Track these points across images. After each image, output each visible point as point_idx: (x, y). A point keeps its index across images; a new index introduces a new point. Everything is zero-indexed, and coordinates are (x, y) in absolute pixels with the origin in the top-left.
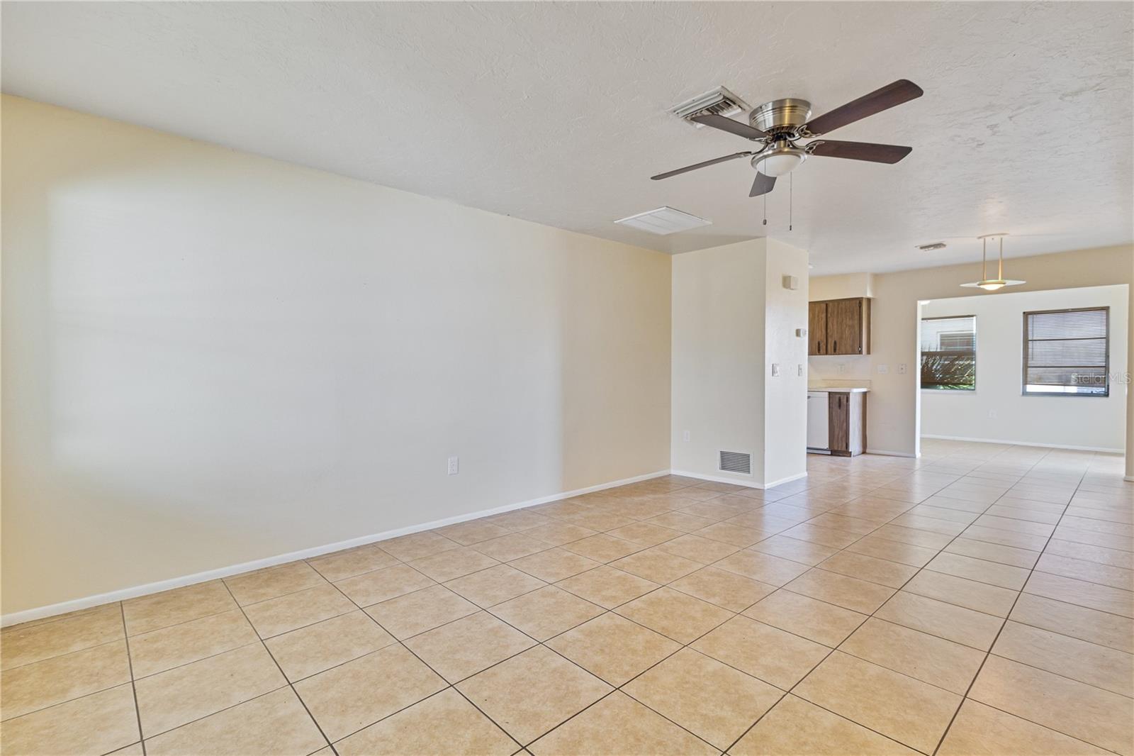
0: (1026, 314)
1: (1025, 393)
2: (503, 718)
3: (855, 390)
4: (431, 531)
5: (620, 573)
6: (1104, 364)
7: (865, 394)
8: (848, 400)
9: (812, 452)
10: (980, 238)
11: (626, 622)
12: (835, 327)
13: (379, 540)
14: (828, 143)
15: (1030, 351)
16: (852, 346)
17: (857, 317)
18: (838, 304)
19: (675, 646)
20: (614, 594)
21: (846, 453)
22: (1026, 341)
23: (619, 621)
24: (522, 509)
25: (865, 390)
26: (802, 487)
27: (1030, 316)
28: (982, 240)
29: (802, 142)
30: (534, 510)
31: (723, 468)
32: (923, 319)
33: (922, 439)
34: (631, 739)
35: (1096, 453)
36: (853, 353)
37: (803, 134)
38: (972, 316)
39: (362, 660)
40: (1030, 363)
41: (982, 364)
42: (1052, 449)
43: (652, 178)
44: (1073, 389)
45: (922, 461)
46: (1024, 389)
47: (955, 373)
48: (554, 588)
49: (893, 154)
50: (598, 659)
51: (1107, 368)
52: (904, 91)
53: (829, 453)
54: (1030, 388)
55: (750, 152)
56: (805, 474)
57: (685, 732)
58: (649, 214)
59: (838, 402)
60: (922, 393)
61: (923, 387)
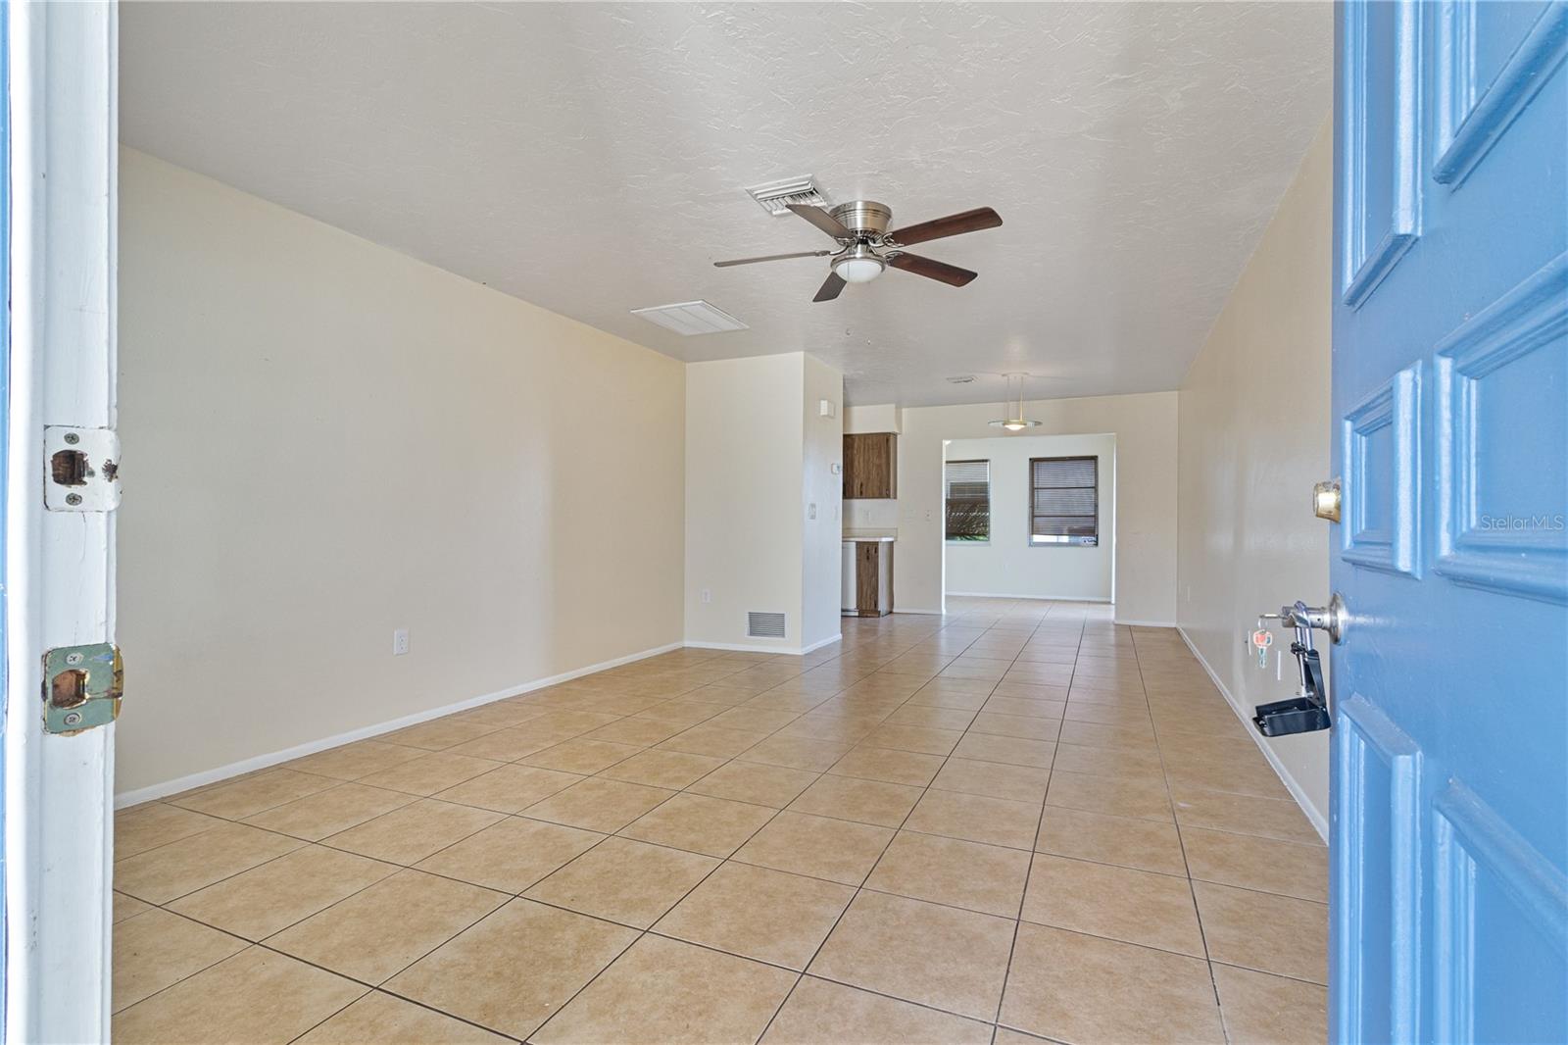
0: (1033, 461)
1: (1032, 544)
2: (605, 911)
3: (884, 540)
4: (370, 739)
5: (672, 754)
6: (1093, 514)
7: (891, 544)
8: (876, 551)
9: (845, 614)
10: (1003, 375)
11: (705, 799)
12: (862, 465)
13: (285, 760)
14: (906, 255)
15: (1036, 500)
16: (880, 489)
17: (884, 456)
18: (865, 439)
19: (772, 812)
20: (677, 775)
21: (876, 612)
22: (1033, 489)
23: (697, 799)
24: (499, 701)
25: (891, 539)
26: (837, 652)
27: (1035, 463)
28: (1006, 378)
29: (885, 251)
30: (520, 700)
31: (752, 633)
32: (947, 462)
33: (946, 596)
34: (763, 898)
35: (1089, 602)
36: (881, 496)
37: (887, 241)
38: (986, 461)
39: (360, 896)
40: (1036, 512)
41: (995, 514)
42: (1055, 601)
43: (715, 264)
44: (1065, 539)
45: (947, 617)
46: (1030, 539)
47: (971, 522)
48: (596, 779)
49: (960, 277)
50: (692, 837)
51: (1095, 517)
52: (985, 218)
53: (857, 614)
54: (1037, 538)
55: (829, 252)
56: (839, 636)
57: (814, 880)
58: (680, 307)
59: (867, 553)
60: (947, 545)
61: (947, 538)
